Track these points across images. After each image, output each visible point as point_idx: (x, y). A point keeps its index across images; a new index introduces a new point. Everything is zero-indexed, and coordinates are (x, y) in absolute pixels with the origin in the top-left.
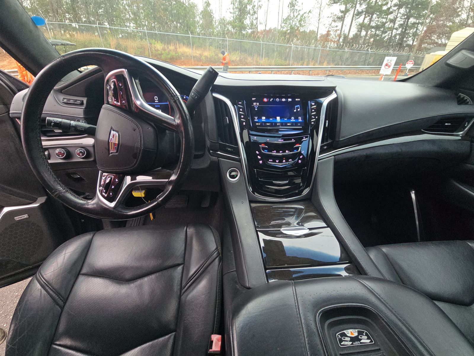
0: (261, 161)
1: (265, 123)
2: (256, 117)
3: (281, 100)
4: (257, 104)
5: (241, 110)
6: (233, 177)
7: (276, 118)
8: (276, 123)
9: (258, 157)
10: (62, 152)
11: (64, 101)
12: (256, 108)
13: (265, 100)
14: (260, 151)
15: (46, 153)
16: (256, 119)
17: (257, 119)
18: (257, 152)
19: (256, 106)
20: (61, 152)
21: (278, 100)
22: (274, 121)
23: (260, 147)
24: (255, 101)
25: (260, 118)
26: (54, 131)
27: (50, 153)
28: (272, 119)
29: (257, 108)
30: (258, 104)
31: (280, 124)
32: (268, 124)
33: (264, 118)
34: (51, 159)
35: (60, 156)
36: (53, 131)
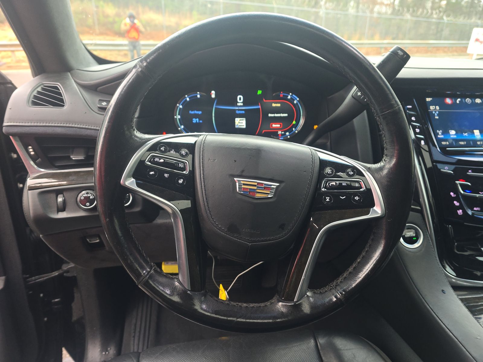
0: (461, 211)
1: (457, 141)
2: (439, 130)
3: (473, 100)
4: (435, 108)
5: (413, 119)
6: (410, 241)
7: (473, 133)
8: (475, 141)
9: (455, 202)
10: (91, 198)
11: (102, 105)
12: (436, 114)
13: (448, 101)
14: (456, 191)
15: (60, 199)
16: (440, 134)
17: (443, 134)
18: (452, 194)
19: (435, 112)
20: (89, 197)
21: (469, 101)
22: (471, 137)
23: (456, 184)
24: (432, 103)
25: (446, 132)
26: (71, 157)
27: (67, 199)
28: (466, 134)
29: (438, 115)
30: (438, 108)
31: (482, 142)
32: (462, 143)
33: (453, 132)
34: (66, 210)
35: (88, 204)
36: (69, 158)
